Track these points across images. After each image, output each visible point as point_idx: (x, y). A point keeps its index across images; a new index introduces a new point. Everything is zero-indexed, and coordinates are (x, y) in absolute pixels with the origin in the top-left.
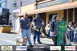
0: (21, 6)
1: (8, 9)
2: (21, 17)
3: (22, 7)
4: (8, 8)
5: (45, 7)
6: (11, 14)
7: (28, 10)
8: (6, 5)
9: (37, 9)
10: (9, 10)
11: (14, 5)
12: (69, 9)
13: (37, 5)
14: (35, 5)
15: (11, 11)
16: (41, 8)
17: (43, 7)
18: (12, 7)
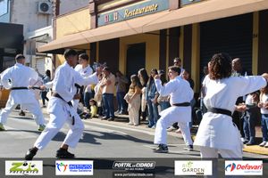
0: (57, 14)
1: (18, 23)
5: (117, 21)
7: (73, 31)
8: (11, 10)
9: (97, 26)
10: (21, 26)
11: (39, 11)
13: (96, 13)
14: (92, 14)
15: (29, 31)
16: (107, 24)
17: (112, 22)
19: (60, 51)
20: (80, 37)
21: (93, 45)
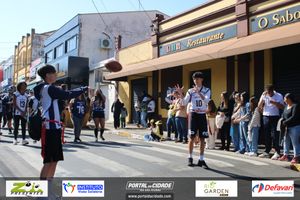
0: (119, 47)
1: (85, 56)
2: (118, 80)
3: (121, 52)
4: (85, 54)
5: (179, 51)
6: (92, 71)
7: (135, 61)
8: (79, 46)
9: (159, 56)
10: (87, 59)
11: (102, 46)
12: (239, 56)
13: (158, 44)
14: (154, 46)
15: (93, 63)
16: (168, 53)
17: (175, 51)
18: (98, 51)
19: (124, 79)
20: (145, 66)
21: (155, 73)
